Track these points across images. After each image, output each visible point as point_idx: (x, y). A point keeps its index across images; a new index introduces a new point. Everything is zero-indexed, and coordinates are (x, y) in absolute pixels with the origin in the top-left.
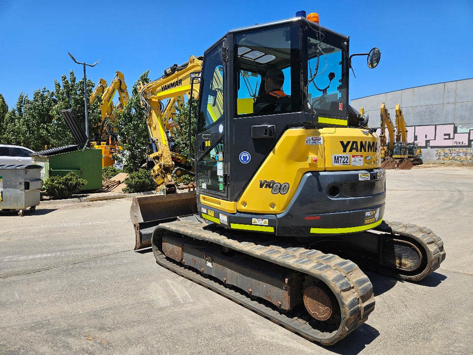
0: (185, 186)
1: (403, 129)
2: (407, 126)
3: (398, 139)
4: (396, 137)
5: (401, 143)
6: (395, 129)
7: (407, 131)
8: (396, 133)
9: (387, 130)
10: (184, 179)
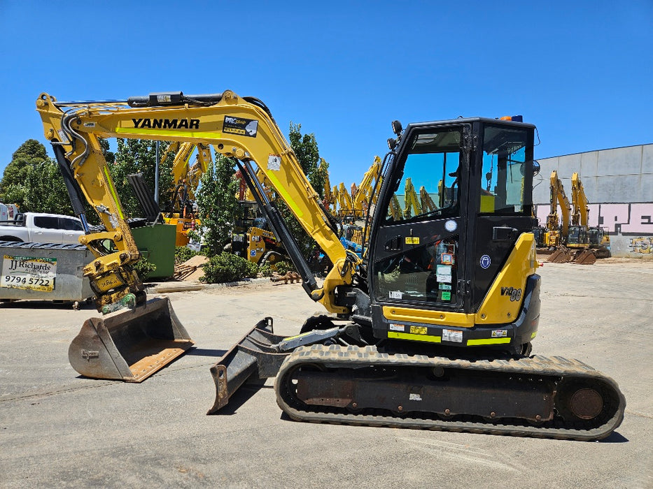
0: (281, 277)
1: (583, 207)
2: (588, 203)
3: (575, 221)
4: (571, 218)
5: (580, 227)
6: (571, 206)
7: (588, 211)
8: (572, 213)
9: (559, 208)
10: (279, 267)
